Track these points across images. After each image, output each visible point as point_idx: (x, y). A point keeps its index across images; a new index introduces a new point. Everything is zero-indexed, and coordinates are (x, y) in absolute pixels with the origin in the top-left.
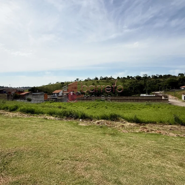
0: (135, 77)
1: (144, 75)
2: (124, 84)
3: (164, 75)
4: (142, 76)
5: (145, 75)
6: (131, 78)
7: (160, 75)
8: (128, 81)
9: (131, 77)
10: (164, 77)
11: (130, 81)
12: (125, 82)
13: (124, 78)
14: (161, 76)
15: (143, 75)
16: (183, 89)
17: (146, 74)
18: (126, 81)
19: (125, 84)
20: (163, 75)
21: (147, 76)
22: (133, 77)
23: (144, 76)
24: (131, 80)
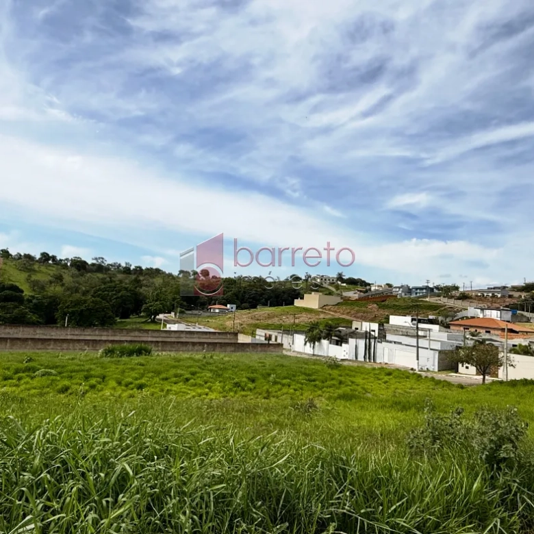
0: (67, 259)
1: (96, 259)
2: (30, 276)
3: (147, 269)
4: (90, 262)
5: (99, 258)
6: (50, 262)
7: (137, 265)
8: (43, 269)
9: (54, 258)
10: (147, 274)
11: (51, 273)
12: (34, 271)
13: (28, 257)
14: (140, 268)
15: (93, 259)
16: (217, 311)
17: (103, 258)
18: (37, 269)
19: (34, 278)
20: (144, 268)
21: (103, 262)
22: (61, 260)
23: (94, 262)
24: (54, 269)
